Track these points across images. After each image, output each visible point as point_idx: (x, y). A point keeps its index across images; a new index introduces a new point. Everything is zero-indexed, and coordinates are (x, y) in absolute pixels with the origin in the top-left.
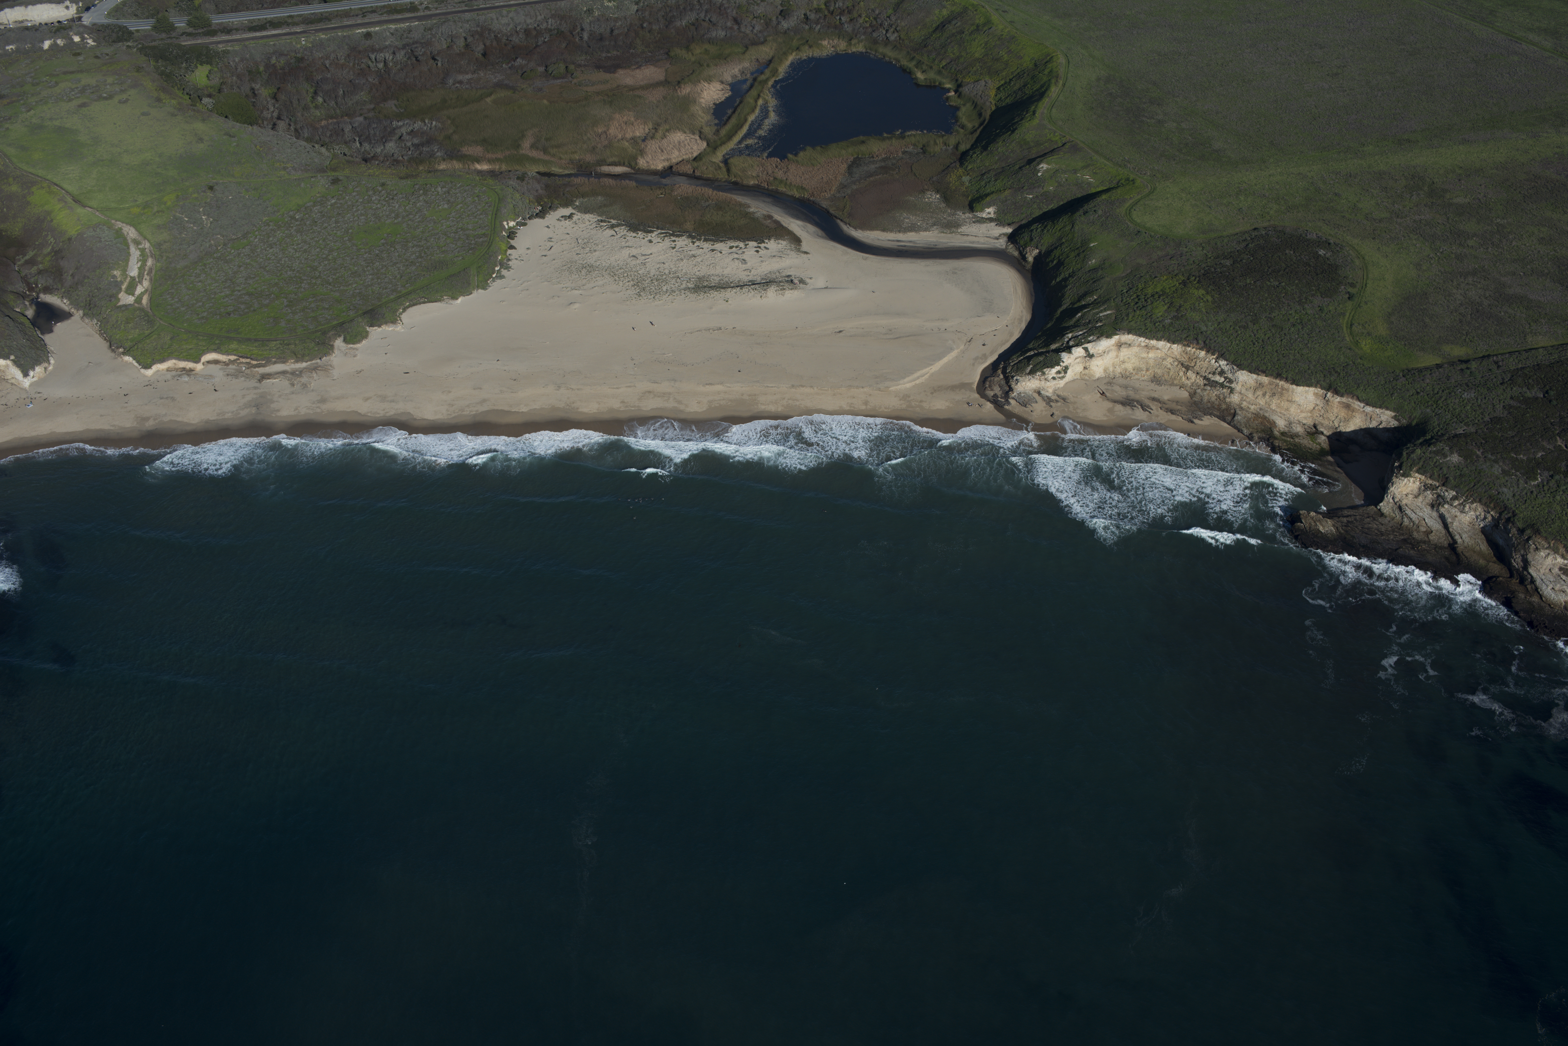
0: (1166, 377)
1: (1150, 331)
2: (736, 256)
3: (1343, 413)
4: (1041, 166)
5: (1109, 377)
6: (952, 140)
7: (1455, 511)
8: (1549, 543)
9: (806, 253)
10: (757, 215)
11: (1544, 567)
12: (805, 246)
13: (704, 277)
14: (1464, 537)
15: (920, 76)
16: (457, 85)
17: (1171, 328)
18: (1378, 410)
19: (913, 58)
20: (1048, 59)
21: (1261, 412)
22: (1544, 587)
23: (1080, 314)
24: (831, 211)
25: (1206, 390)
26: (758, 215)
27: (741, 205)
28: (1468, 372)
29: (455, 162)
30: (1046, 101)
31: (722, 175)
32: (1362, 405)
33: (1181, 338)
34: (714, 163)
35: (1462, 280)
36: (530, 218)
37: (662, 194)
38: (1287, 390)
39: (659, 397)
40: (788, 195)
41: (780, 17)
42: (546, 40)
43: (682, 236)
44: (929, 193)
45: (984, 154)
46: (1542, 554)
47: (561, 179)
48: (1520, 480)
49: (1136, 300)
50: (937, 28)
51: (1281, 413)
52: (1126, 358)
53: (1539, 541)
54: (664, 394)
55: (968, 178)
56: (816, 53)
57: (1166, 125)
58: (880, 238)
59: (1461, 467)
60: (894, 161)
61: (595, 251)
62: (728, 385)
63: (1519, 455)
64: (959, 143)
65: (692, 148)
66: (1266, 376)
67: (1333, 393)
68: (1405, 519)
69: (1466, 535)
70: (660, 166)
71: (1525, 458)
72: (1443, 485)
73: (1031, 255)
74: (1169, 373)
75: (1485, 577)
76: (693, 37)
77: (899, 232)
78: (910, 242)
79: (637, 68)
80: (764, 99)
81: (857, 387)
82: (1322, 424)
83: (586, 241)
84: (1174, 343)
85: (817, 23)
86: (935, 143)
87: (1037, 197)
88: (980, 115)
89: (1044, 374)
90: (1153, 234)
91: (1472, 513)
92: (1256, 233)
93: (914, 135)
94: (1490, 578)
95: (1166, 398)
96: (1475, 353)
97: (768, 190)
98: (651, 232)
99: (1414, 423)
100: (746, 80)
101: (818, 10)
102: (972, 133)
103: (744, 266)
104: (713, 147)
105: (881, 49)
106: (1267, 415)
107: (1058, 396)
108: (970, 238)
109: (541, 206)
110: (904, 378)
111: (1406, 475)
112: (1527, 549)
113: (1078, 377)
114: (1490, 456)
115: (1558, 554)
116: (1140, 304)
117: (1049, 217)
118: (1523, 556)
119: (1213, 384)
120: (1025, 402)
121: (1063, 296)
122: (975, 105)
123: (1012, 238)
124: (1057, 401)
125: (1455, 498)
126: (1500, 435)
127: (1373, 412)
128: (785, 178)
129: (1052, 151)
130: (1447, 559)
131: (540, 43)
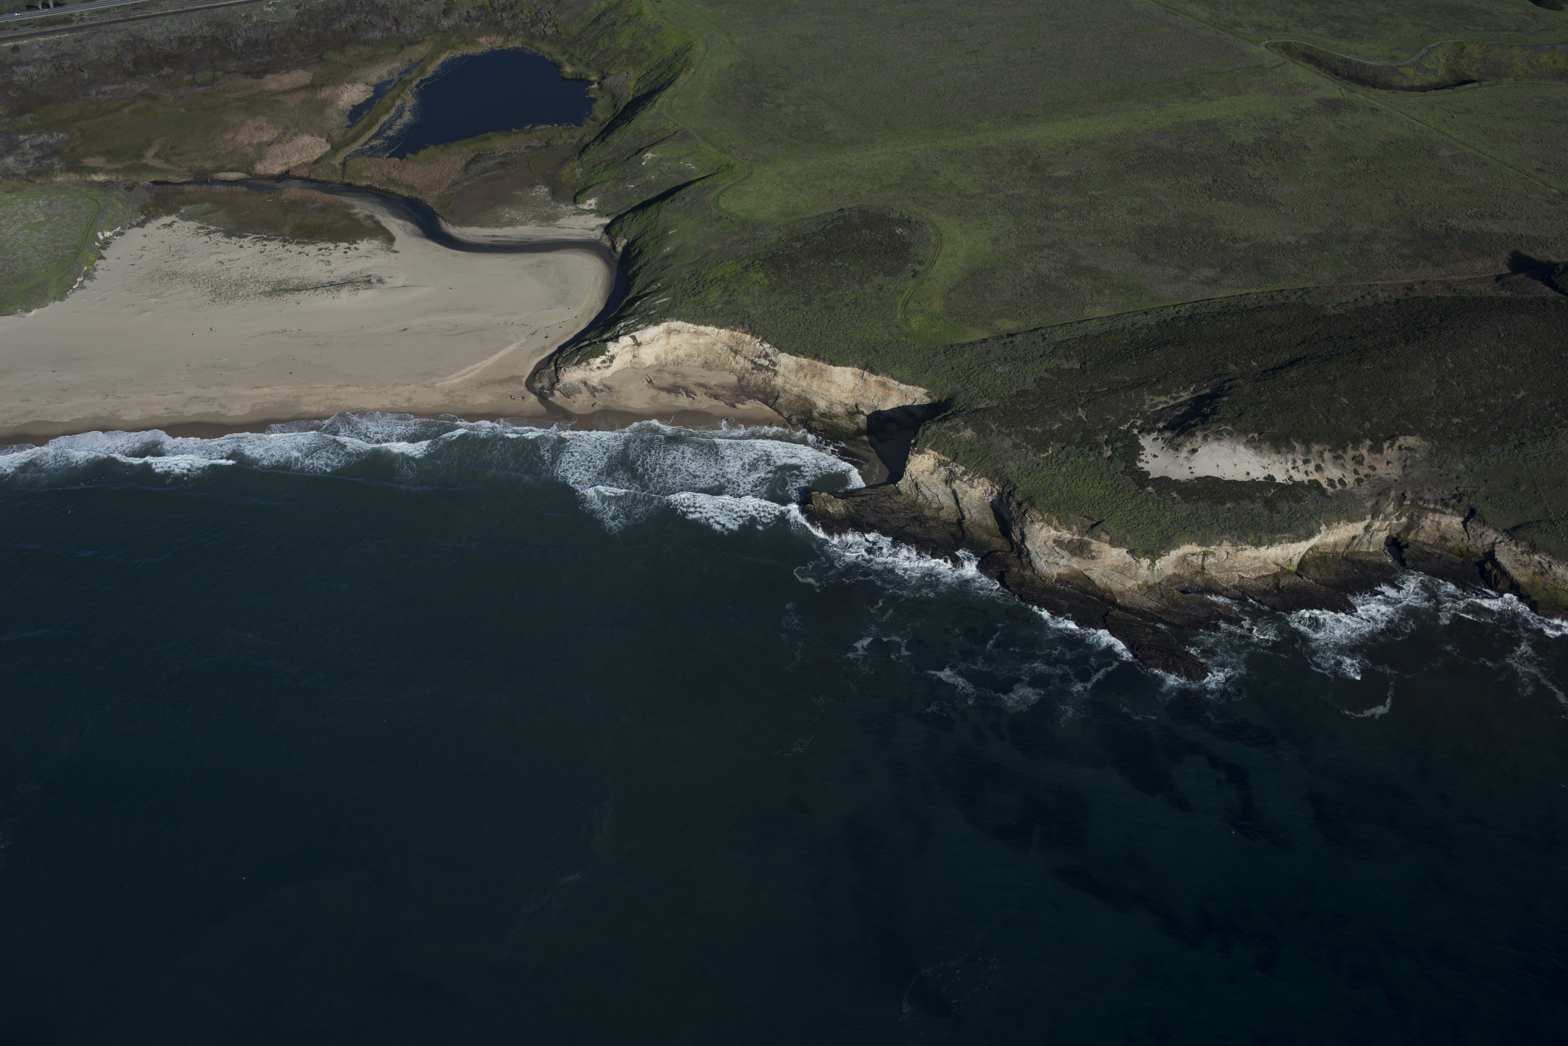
0: (717, 362)
1: (699, 317)
2: (322, 258)
3: (880, 392)
4: (646, 155)
5: (660, 364)
6: (578, 132)
7: (965, 487)
8: (1043, 515)
9: (396, 252)
10: (358, 216)
11: (1039, 540)
12: (396, 246)
13: (284, 280)
14: (972, 512)
15: (568, 69)
16: (100, 96)
17: (720, 313)
18: (911, 388)
19: (565, 53)
20: (688, 47)
21: (803, 394)
22: (1038, 560)
23: (639, 303)
24: (435, 209)
25: (753, 374)
26: (361, 216)
27: (348, 206)
28: (1011, 345)
29: (71, 174)
30: (671, 89)
31: (337, 178)
32: (897, 383)
33: (729, 323)
34: (331, 165)
35: (1037, 253)
36: (129, 228)
37: (270, 198)
38: (825, 370)
39: (204, 402)
40: (398, 195)
41: (442, 15)
42: (198, 48)
43: (276, 239)
44: (540, 186)
45: (601, 145)
46: (1037, 526)
47: (174, 187)
48: (1030, 453)
49: (695, 286)
50: (594, 21)
51: (822, 394)
52: (677, 345)
53: (1035, 513)
54: (210, 398)
55: (581, 170)
56: (472, 50)
57: (784, 109)
58: (476, 234)
59: (973, 442)
60: (514, 156)
61: (184, 258)
62: (275, 387)
63: (1035, 427)
64: (585, 135)
65: (314, 152)
66: (805, 358)
67: (869, 372)
68: (920, 497)
69: (975, 510)
70: (277, 170)
71: (1040, 431)
72: (954, 461)
73: (621, 244)
74: (719, 358)
75: (986, 552)
76: (349, 39)
77: (496, 227)
78: (505, 236)
79: (286, 73)
80: (404, 99)
81: (403, 385)
82: (863, 404)
83: (178, 248)
84: (721, 328)
85: (478, 20)
86: (561, 137)
87: (638, 186)
88: (615, 106)
89: (589, 364)
90: (734, 219)
91: (981, 488)
92: (839, 214)
93: (541, 130)
94: (990, 553)
95: (713, 383)
96: (1027, 326)
97: (379, 190)
98: (246, 237)
99: (943, 400)
100: (393, 80)
101: (482, 7)
102: (601, 125)
103: (327, 267)
104: (336, 149)
105: (538, 45)
106: (808, 396)
107: (604, 386)
108: (566, 231)
109: (145, 215)
110: (453, 373)
111: (921, 452)
112: (1023, 522)
113: (629, 366)
114: (1004, 429)
115: (1052, 526)
116: (697, 290)
117: (644, 206)
118: (1020, 529)
119: (759, 367)
120: (569, 392)
121: (634, 284)
122: (613, 96)
123: (607, 229)
124: (602, 391)
125: (964, 473)
126: (1021, 408)
127: (907, 389)
128: (398, 178)
129: (663, 140)
130: (952, 535)
131: (193, 51)
